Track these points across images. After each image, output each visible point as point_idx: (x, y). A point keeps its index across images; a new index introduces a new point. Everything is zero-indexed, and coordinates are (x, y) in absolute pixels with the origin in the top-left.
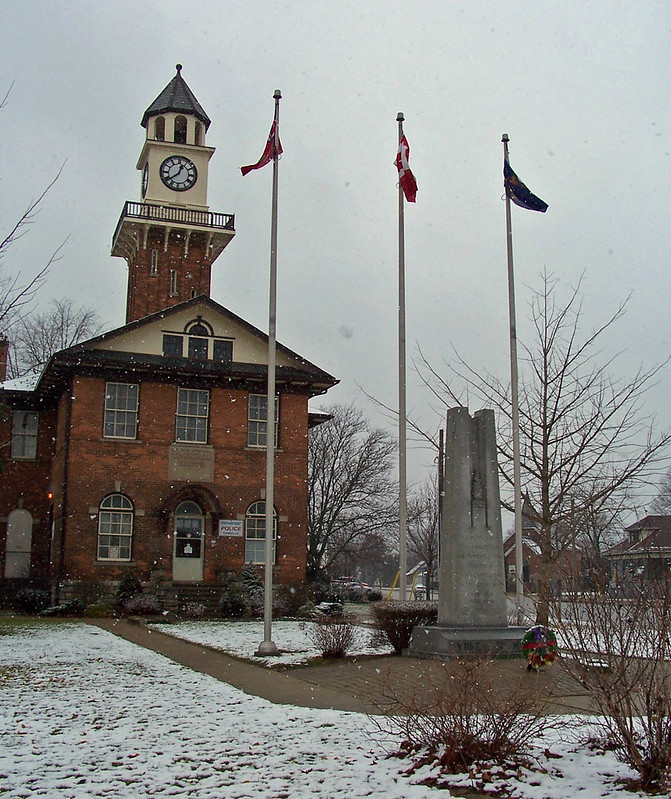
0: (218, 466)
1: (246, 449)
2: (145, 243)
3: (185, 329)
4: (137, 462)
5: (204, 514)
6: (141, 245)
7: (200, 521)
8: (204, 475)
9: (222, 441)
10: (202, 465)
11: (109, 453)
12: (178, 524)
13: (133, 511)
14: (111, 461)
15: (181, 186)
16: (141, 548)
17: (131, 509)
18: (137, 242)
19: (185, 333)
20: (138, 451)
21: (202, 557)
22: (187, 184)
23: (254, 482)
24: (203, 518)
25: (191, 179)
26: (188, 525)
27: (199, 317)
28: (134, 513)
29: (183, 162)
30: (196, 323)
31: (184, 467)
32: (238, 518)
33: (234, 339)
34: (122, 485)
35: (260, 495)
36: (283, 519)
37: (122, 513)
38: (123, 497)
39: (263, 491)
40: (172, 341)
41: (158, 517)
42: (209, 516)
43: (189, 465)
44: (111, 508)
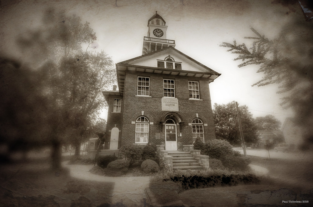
0: (180, 105)
1: (189, 99)
2: (150, 49)
3: (165, 59)
4: (150, 104)
5: (176, 123)
6: (149, 50)
7: (174, 126)
8: (175, 108)
9: (180, 97)
10: (174, 105)
11: (139, 101)
12: (166, 128)
13: (149, 123)
14: (140, 104)
15: (159, 36)
17: (148, 122)
18: (148, 49)
19: (165, 61)
20: (150, 100)
21: (177, 140)
23: (193, 111)
24: (176, 125)
25: (162, 34)
26: (170, 128)
27: (169, 56)
28: (149, 124)
29: (159, 30)
30: (168, 58)
31: (167, 106)
32: (189, 125)
33: (181, 63)
34: (144, 113)
35: (196, 116)
36: (206, 125)
37: (145, 124)
38: (145, 117)
39: (197, 115)
40: (160, 63)
41: (159, 125)
42: (178, 124)
43: (169, 105)
44: (140, 122)
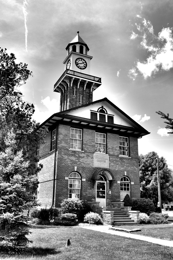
0: (110, 162)
1: (119, 156)
2: (72, 84)
3: (98, 110)
4: (83, 159)
5: (106, 180)
6: (70, 85)
7: (104, 184)
8: (106, 165)
9: (111, 153)
10: (105, 162)
11: (72, 155)
12: (97, 185)
14: (73, 158)
15: (82, 68)
16: (84, 194)
17: (80, 178)
19: (98, 112)
20: (82, 155)
21: (106, 198)
22: (84, 67)
23: (122, 169)
24: (105, 182)
27: (102, 106)
28: (81, 180)
29: (82, 60)
30: (101, 109)
31: (99, 162)
32: (118, 183)
33: (114, 115)
34: (77, 168)
35: (124, 174)
36: (132, 183)
37: (77, 180)
38: (77, 173)
39: (126, 172)
40: (93, 114)
41: (90, 182)
42: (108, 182)
43: (101, 161)
44: (73, 178)
